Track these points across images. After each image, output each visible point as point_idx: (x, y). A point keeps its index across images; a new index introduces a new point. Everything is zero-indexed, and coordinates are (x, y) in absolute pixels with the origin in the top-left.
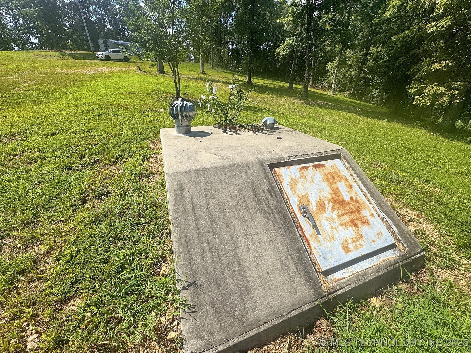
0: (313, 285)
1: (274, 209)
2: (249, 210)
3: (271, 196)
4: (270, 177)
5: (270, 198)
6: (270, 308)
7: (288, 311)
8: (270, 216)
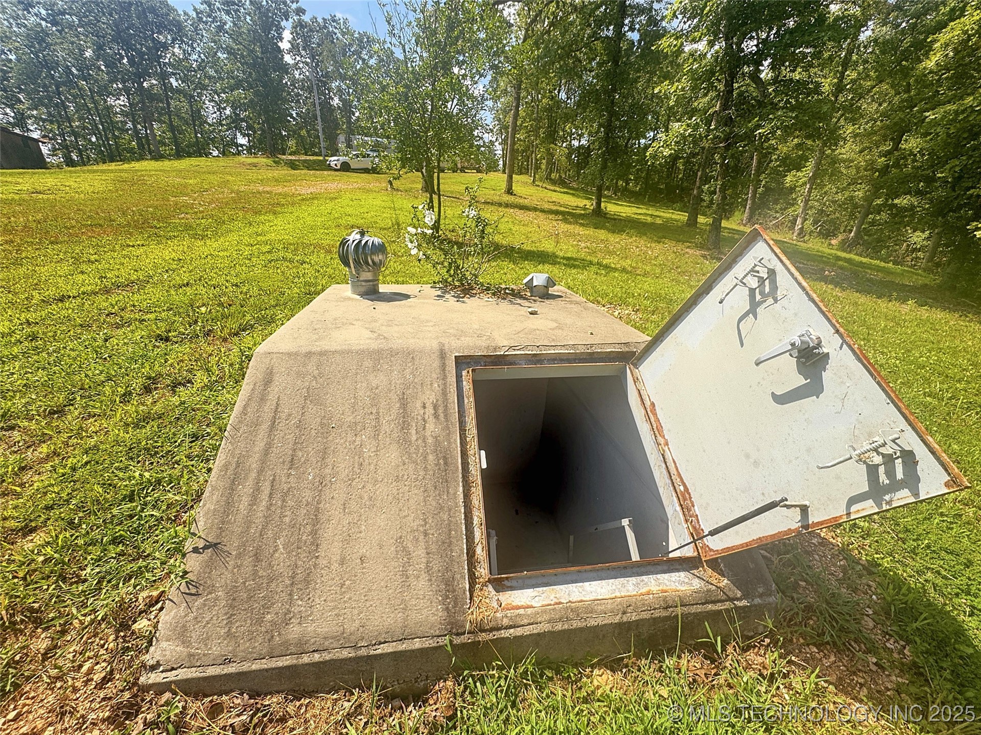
0: (449, 604)
1: (430, 440)
2: (378, 435)
3: (436, 416)
4: (449, 380)
5: (431, 420)
6: (337, 624)
7: (371, 641)
8: (417, 454)
